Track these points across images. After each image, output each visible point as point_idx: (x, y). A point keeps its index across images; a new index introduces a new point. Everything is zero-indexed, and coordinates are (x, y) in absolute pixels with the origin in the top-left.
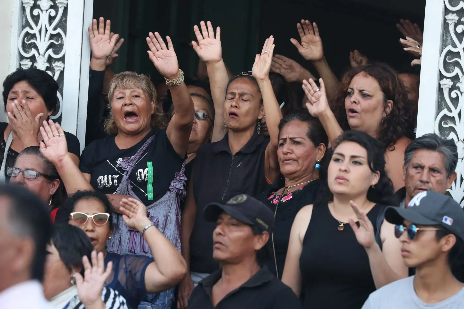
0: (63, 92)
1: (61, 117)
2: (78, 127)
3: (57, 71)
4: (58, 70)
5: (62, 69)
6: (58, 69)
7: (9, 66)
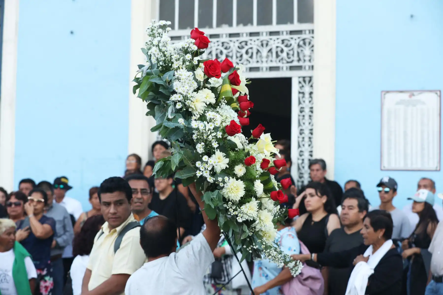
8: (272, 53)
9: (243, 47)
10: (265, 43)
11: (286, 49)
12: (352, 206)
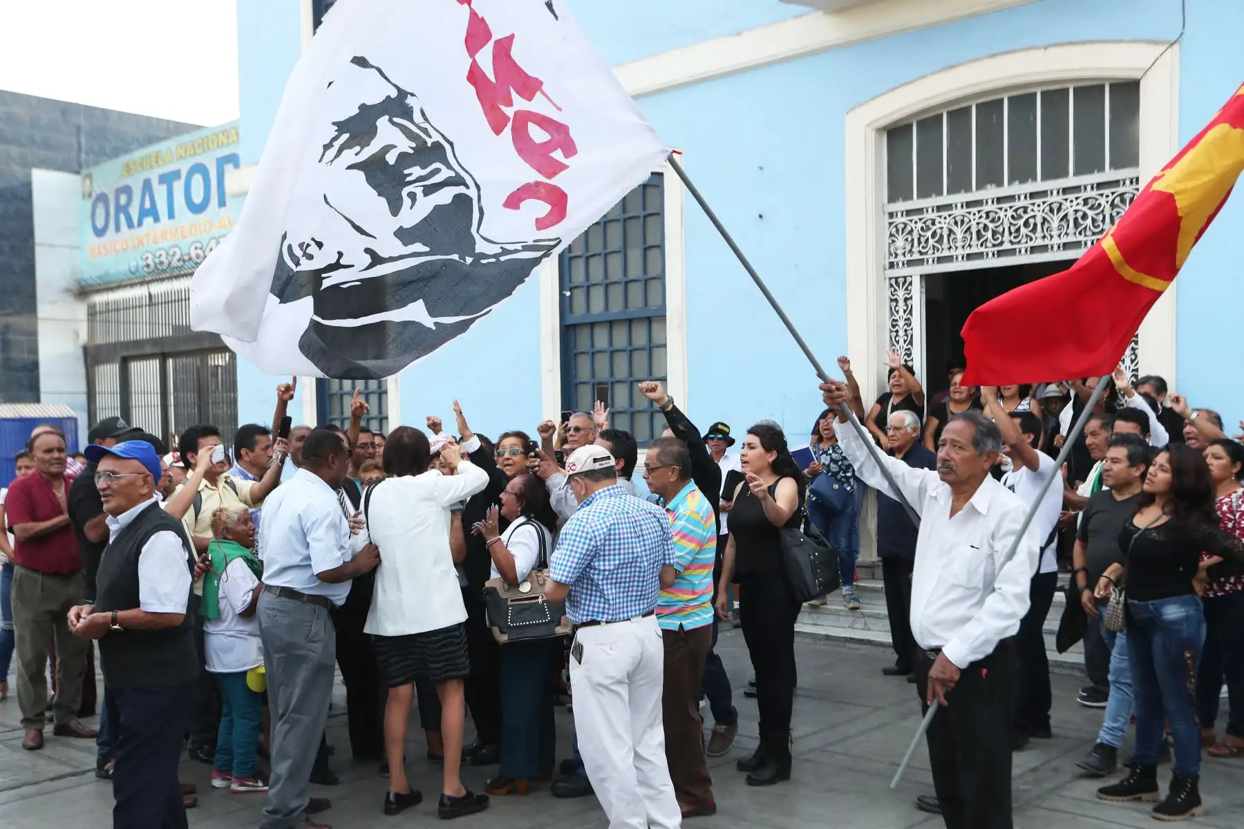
8: (1068, 221)
9: (1020, 217)
10: (1055, 206)
11: (1090, 213)
12: (1116, 458)
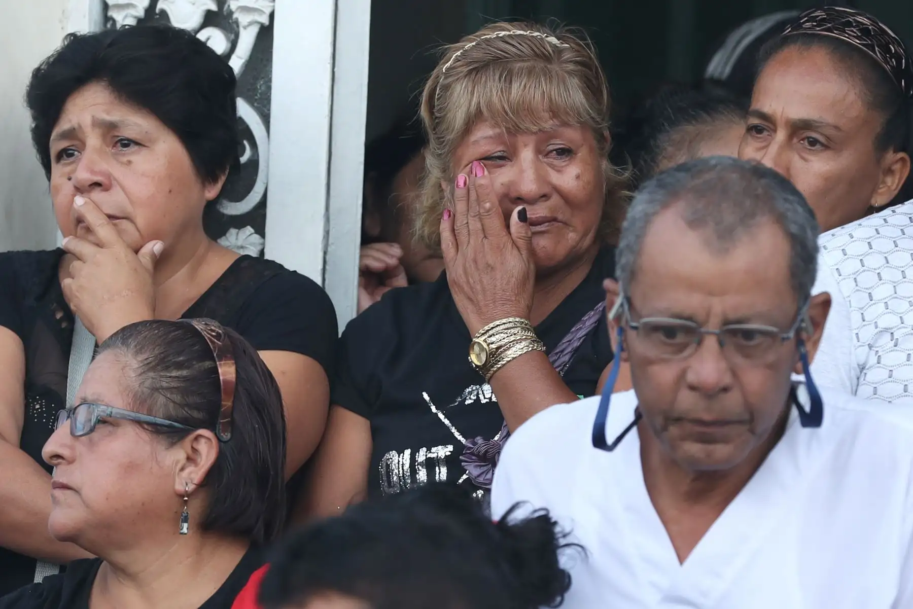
0: (269, 110)
1: (262, 204)
2: (331, 241)
3: (245, 28)
4: (251, 24)
5: (265, 20)
6: (248, 20)
7: (63, 12)
